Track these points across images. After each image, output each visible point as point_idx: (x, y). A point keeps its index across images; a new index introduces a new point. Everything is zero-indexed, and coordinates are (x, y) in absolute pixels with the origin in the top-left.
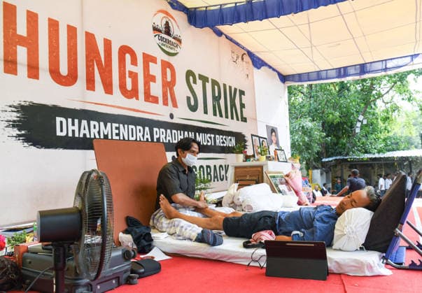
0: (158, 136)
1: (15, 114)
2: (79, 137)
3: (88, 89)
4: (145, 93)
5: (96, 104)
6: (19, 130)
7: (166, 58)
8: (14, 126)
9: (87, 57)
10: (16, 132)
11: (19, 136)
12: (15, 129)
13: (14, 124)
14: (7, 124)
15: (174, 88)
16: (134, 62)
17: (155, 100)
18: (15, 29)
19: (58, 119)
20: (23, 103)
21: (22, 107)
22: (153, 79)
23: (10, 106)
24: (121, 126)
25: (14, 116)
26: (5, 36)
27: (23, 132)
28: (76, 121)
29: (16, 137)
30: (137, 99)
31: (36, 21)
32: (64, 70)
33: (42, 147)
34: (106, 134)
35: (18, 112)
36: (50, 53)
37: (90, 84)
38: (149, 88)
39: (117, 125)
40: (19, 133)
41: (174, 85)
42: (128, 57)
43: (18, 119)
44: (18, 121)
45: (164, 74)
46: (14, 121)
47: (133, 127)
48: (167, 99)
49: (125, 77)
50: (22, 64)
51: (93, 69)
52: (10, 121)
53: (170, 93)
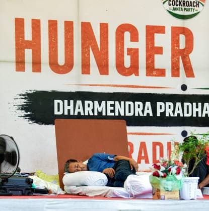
0: (163, 110)
1: (23, 100)
2: (74, 115)
3: (83, 73)
4: (147, 68)
5: (90, 85)
6: (26, 112)
7: (179, 23)
8: (22, 109)
9: (83, 45)
10: (24, 113)
11: (26, 116)
12: (24, 111)
13: (23, 108)
14: (18, 108)
15: (191, 56)
16: (135, 38)
17: (162, 73)
18: (23, 37)
19: (56, 102)
20: (29, 92)
21: (29, 95)
22: (159, 51)
23: (20, 95)
24: (117, 103)
25: (23, 102)
26: (17, 44)
27: (29, 113)
28: (72, 102)
29: (24, 117)
30: (137, 74)
31: (39, 27)
32: (61, 61)
33: (42, 124)
34: (100, 111)
35: (25, 98)
36: (50, 49)
37: (86, 69)
38: (153, 62)
39: (112, 103)
40: (26, 114)
41: (191, 52)
42: (127, 35)
43: (25, 104)
44: (25, 105)
45: (175, 41)
46: (23, 105)
47: (131, 103)
48: (178, 69)
49: (123, 56)
50: (29, 63)
51: (89, 55)
52: (20, 106)
53: (184, 62)
